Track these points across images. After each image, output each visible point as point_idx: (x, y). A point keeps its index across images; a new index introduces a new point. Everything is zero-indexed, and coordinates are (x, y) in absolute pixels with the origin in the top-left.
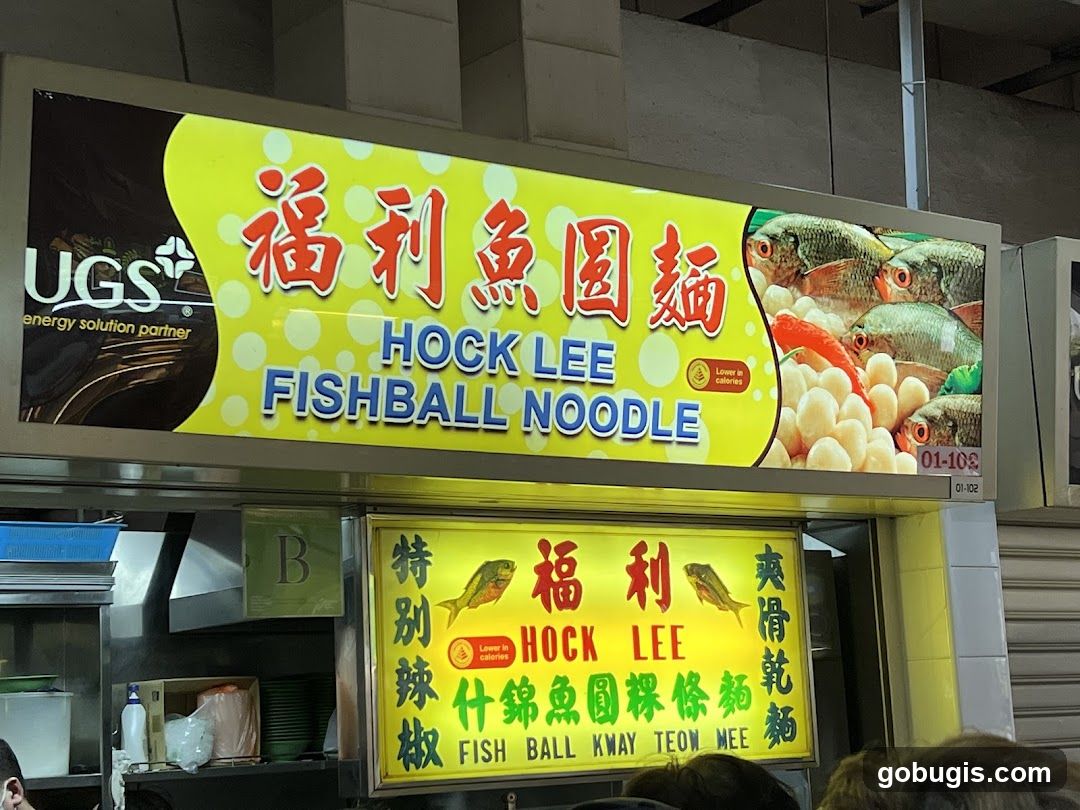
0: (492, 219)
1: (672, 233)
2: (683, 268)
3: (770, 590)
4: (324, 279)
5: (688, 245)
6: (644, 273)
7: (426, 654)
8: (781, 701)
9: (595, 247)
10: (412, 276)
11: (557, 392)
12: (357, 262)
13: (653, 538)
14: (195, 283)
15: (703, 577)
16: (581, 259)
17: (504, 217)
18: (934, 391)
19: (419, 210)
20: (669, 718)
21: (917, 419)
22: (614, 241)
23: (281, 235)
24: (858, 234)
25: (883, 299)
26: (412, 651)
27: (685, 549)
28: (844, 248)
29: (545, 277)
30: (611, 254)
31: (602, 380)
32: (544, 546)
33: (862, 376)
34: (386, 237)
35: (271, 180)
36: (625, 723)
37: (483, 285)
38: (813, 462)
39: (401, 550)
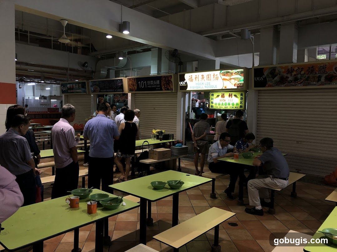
0: (202, 75)
1: (214, 74)
2: (215, 76)
3: (242, 96)
4: (192, 81)
5: (215, 75)
6: (212, 76)
7: (213, 101)
8: (241, 105)
9: (208, 76)
10: (197, 79)
11: (207, 85)
12: (194, 79)
13: (231, 93)
14: (186, 83)
15: (235, 96)
16: (208, 77)
17: (203, 75)
18: (238, 82)
19: (197, 76)
20: (231, 106)
21: (237, 84)
22: (210, 75)
23: (190, 79)
24: (230, 71)
25: (233, 75)
26: (212, 101)
27: (234, 93)
28: (229, 72)
29: (205, 78)
30: (210, 76)
31: (210, 84)
32: (222, 94)
33: (231, 81)
34: (196, 78)
35: (190, 76)
36: (227, 106)
37: (201, 80)
38: (227, 88)
39: (212, 94)
